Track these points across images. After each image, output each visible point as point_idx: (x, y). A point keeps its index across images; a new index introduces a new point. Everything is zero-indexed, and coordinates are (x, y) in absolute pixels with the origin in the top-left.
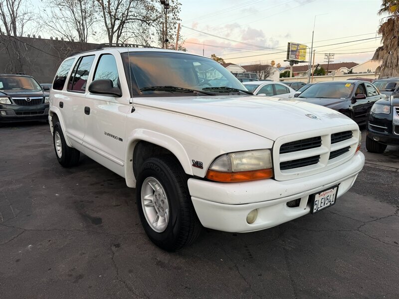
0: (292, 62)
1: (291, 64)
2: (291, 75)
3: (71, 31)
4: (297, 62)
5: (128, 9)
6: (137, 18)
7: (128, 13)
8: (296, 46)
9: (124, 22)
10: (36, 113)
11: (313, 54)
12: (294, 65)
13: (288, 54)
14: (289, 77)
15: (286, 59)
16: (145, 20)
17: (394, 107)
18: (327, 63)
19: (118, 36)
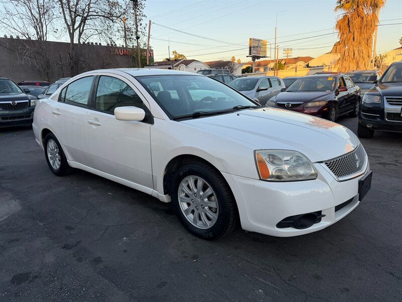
0: (254, 58)
1: (254, 60)
2: (254, 71)
3: (28, 29)
4: (258, 57)
5: (89, 5)
6: (99, 14)
7: (89, 10)
8: (258, 42)
9: (86, 19)
10: (22, 117)
11: (276, 50)
12: (256, 60)
13: (250, 50)
14: (252, 72)
15: (248, 55)
16: (109, 16)
17: (384, 97)
18: (286, 58)
19: (80, 34)
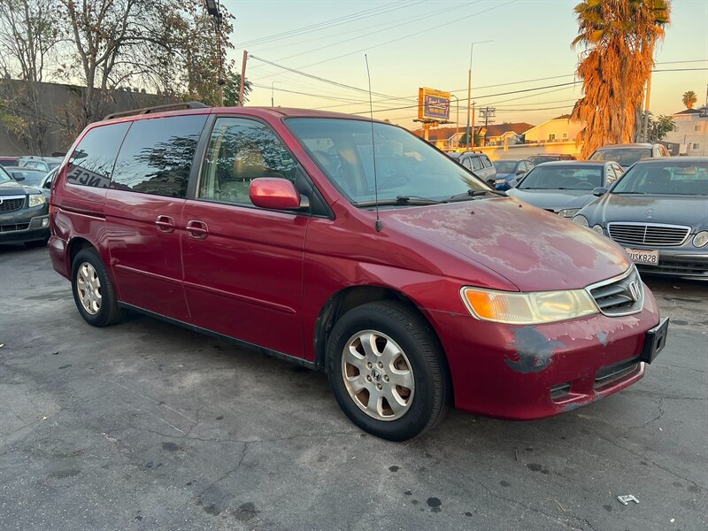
0: (428, 124)
1: (427, 127)
4: (435, 123)
6: (145, 36)
9: (118, 44)
10: (13, 227)
11: (471, 111)
12: (432, 128)
13: (420, 110)
15: (416, 118)
19: (107, 72)
